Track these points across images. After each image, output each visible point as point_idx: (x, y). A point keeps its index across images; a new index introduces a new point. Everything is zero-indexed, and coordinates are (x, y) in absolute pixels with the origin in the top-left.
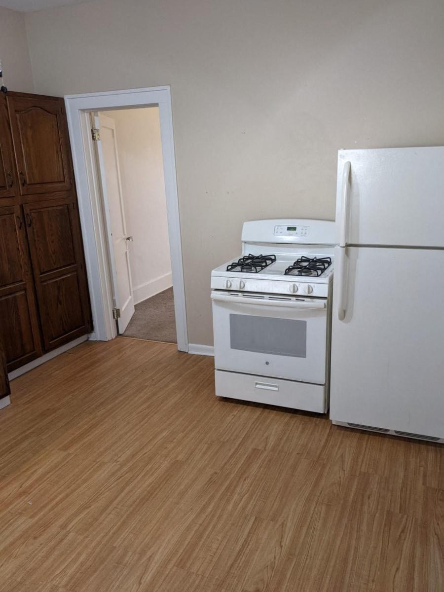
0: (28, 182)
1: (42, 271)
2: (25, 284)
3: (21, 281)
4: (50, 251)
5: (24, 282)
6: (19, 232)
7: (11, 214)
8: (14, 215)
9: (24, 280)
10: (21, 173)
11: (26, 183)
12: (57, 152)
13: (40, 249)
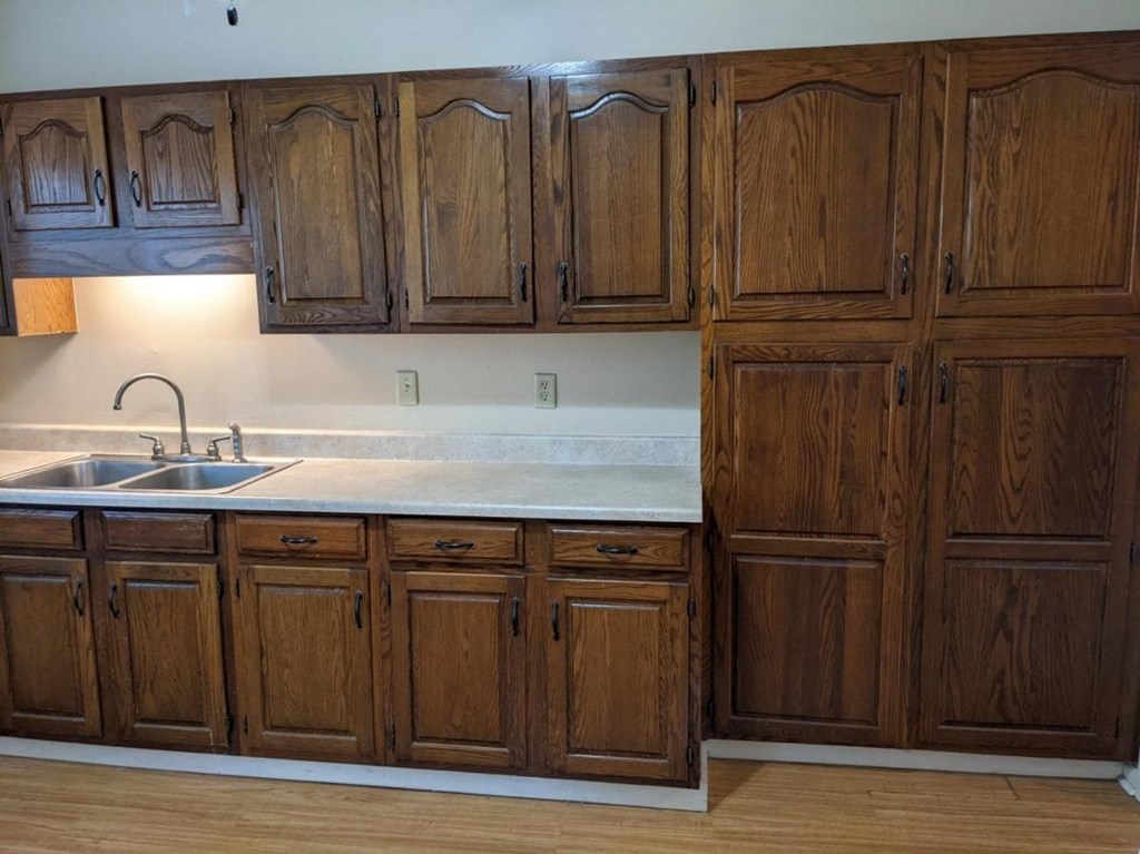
0: (968, 281)
1: (958, 529)
2: (884, 547)
3: (874, 536)
4: (1005, 479)
5: (883, 542)
6: (895, 411)
7: (884, 362)
8: (892, 366)
9: (884, 535)
10: (950, 259)
11: (961, 284)
12: (1113, 197)
13: (965, 468)
